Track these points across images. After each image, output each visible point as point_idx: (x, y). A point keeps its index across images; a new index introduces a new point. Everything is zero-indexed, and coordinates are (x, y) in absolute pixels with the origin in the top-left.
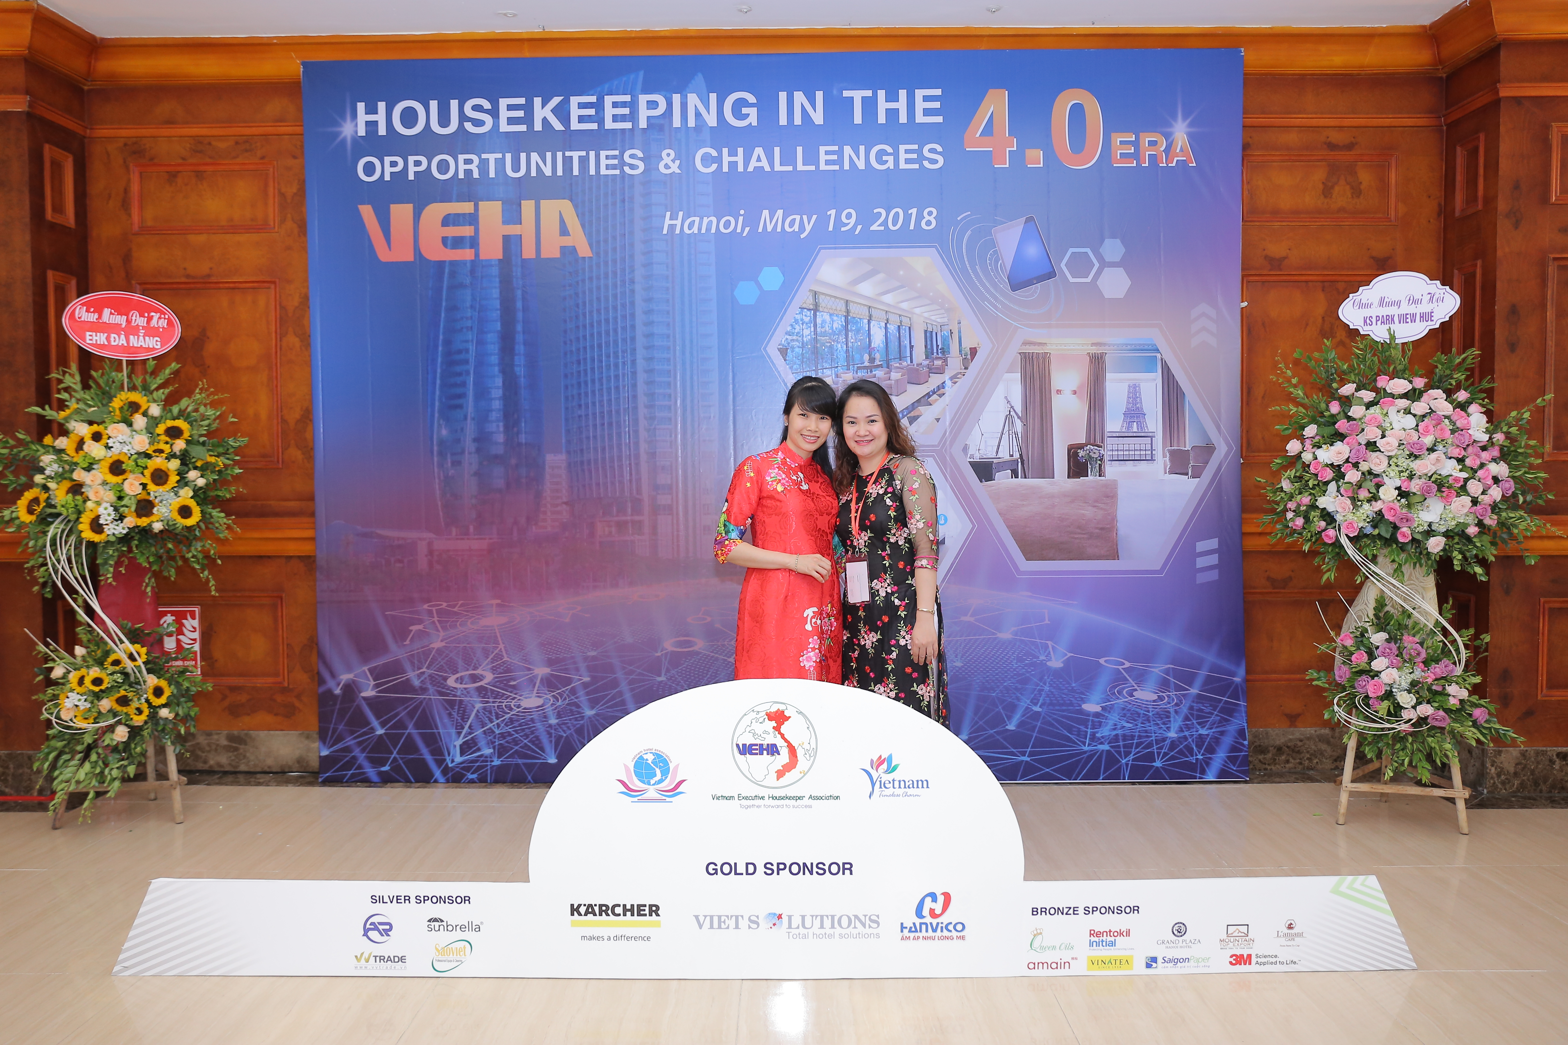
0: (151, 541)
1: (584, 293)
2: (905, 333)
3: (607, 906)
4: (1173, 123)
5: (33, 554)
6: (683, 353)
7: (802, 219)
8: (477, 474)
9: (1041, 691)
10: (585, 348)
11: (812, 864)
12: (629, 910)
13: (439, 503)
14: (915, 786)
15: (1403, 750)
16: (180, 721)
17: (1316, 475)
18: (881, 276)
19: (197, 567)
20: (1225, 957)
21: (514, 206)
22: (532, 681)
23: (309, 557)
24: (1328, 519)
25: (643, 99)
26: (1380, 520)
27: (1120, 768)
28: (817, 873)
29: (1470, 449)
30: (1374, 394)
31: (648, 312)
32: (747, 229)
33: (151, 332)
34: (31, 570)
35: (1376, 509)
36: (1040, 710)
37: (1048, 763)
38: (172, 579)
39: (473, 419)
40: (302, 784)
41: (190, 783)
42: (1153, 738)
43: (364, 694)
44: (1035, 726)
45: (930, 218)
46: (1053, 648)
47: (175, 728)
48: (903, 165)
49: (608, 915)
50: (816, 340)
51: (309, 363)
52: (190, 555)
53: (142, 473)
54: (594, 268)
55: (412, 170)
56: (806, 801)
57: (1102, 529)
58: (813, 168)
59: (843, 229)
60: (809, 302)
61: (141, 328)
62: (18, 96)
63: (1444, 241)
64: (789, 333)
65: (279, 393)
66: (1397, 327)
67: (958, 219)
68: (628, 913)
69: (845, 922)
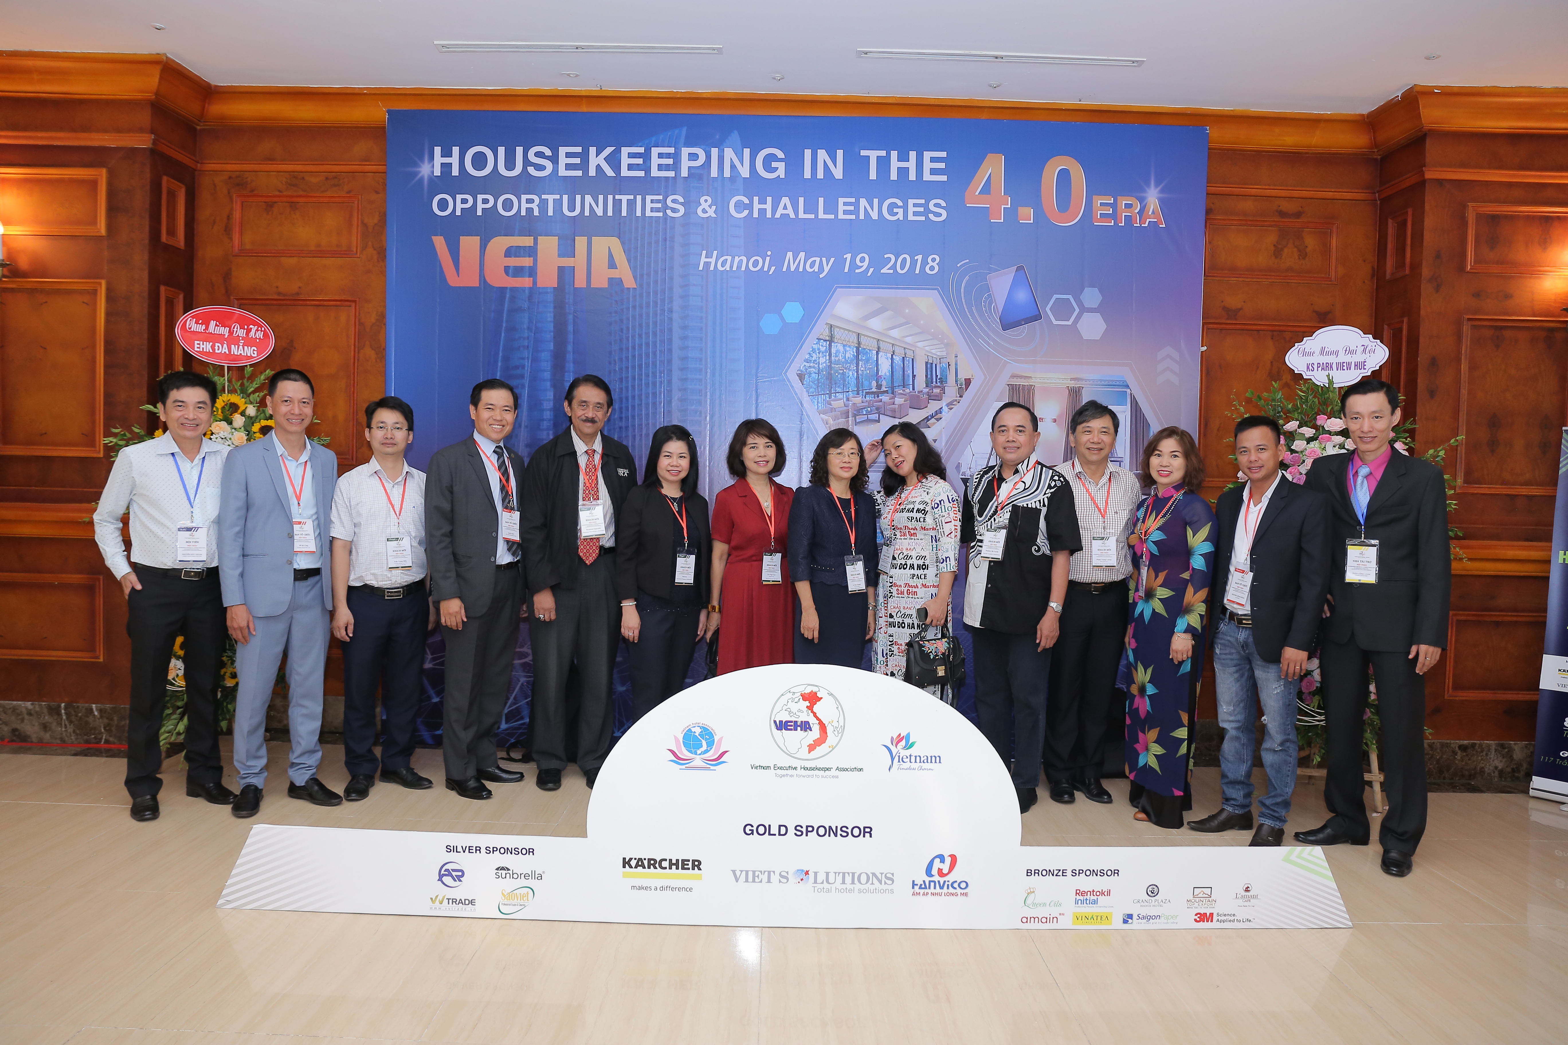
1: (628, 319)
2: (908, 364)
3: (655, 860)
4: (1147, 189)
6: (713, 374)
7: (821, 261)
10: (627, 368)
11: (836, 827)
12: (674, 864)
14: (929, 761)
18: (889, 313)
20: (1191, 915)
21: (569, 242)
25: (685, 151)
28: (841, 835)
30: (1314, 431)
31: (684, 338)
32: (773, 268)
33: (249, 342)
39: (526, 427)
45: (934, 264)
48: (911, 217)
49: (656, 868)
50: (830, 367)
51: (384, 373)
54: (638, 297)
55: (480, 206)
56: (833, 772)
58: (832, 217)
59: (857, 271)
60: (826, 334)
61: (241, 338)
62: (143, 135)
63: (1376, 300)
64: (807, 361)
65: (355, 399)
66: (1335, 373)
67: (958, 266)
68: (674, 867)
69: (864, 878)
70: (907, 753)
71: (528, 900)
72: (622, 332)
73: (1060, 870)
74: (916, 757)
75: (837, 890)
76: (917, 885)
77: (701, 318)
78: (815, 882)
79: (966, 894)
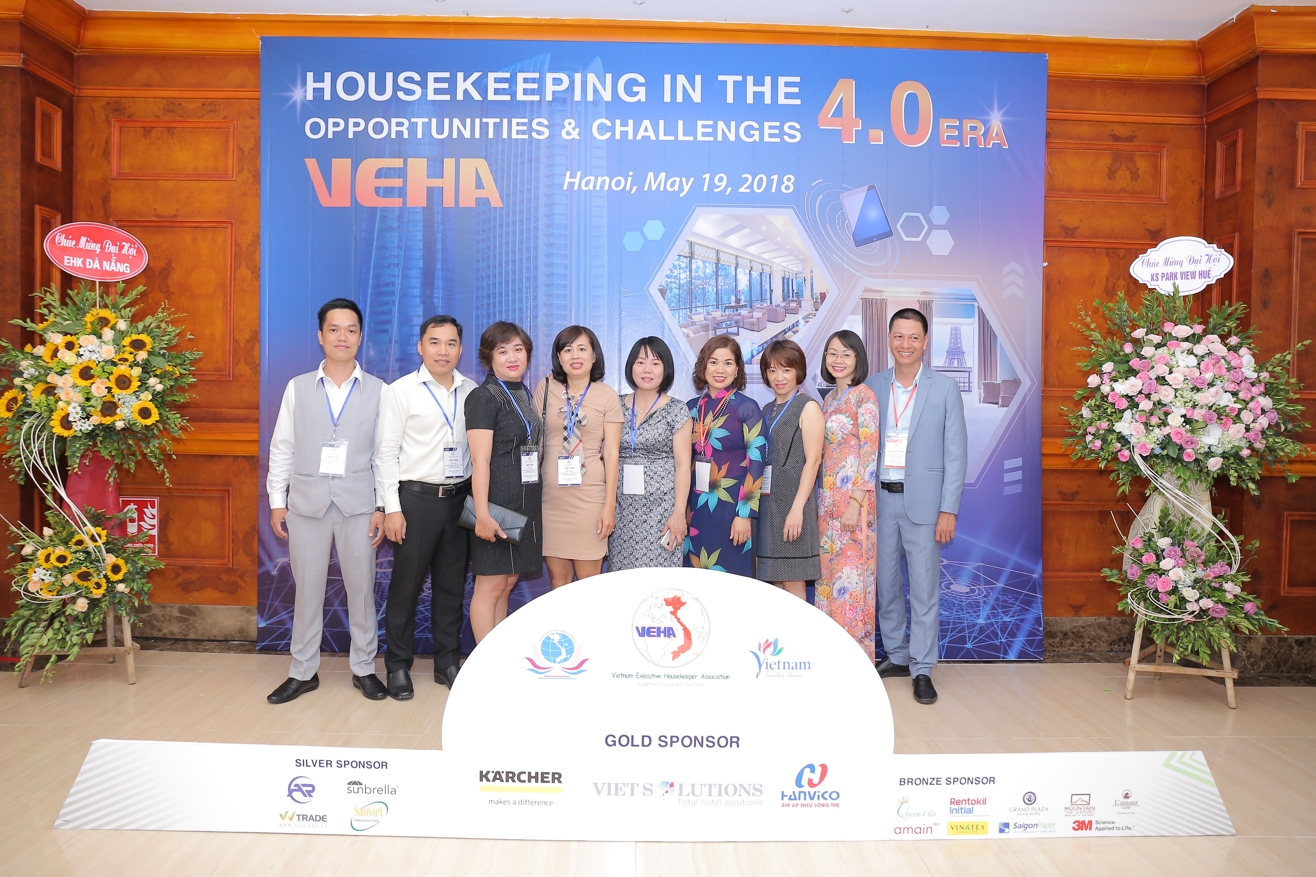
0: (114, 438)
1: (495, 237)
2: (766, 279)
3: (513, 773)
4: (990, 112)
5: (10, 447)
6: (578, 290)
7: (681, 182)
10: (494, 284)
11: (702, 737)
12: (533, 777)
14: (798, 667)
15: (1186, 637)
16: (134, 595)
17: (1113, 404)
18: (747, 230)
19: (153, 460)
20: (1069, 823)
21: (438, 164)
23: (253, 457)
24: (1123, 441)
25: (550, 77)
26: (1168, 442)
28: (707, 745)
29: (1243, 384)
30: (1161, 338)
31: (550, 255)
32: (635, 188)
33: (121, 258)
34: (8, 460)
35: (1165, 433)
38: (132, 471)
39: (397, 342)
40: (242, 652)
41: (143, 648)
42: (966, 624)
45: (789, 183)
47: (130, 601)
48: (767, 139)
49: (514, 781)
50: (690, 282)
51: (258, 292)
52: (148, 451)
53: (108, 378)
54: (504, 216)
55: (351, 129)
56: (698, 680)
58: (691, 138)
59: (716, 190)
60: (686, 251)
61: (113, 255)
62: (13, 54)
63: (1204, 218)
64: (668, 277)
65: (232, 317)
66: (1179, 282)
67: (813, 185)
68: (533, 780)
69: (731, 790)
70: (775, 659)
71: (381, 816)
72: (490, 250)
74: (783, 663)
76: (786, 796)
77: (566, 236)
78: (681, 794)
79: (837, 805)
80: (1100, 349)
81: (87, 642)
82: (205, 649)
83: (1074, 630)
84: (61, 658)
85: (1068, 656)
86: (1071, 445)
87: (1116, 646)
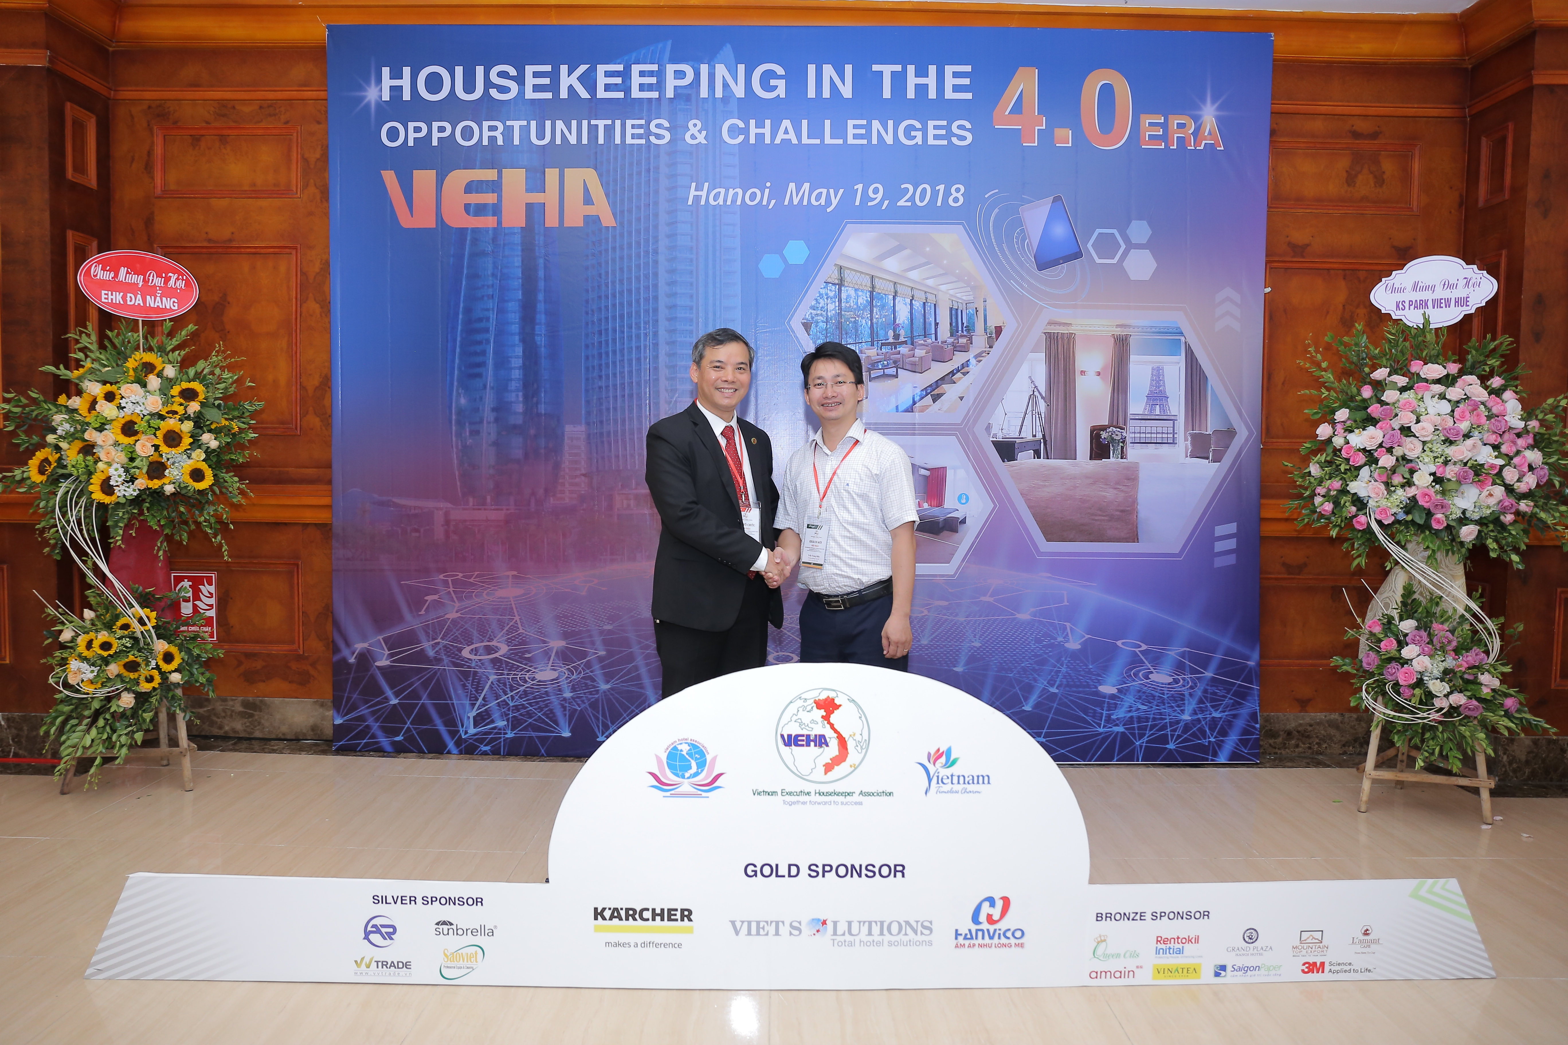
0: (163, 504)
1: (607, 263)
2: (930, 310)
3: (634, 910)
4: (1202, 106)
5: (44, 515)
7: (828, 192)
8: (496, 444)
9: (1058, 672)
10: (607, 318)
12: (658, 915)
13: (457, 473)
14: (976, 781)
15: (1433, 739)
16: (189, 687)
17: (1348, 460)
18: (907, 252)
19: (209, 531)
20: (1298, 965)
21: (538, 174)
22: (547, 654)
23: (326, 525)
24: (1359, 504)
25: (671, 69)
26: (1414, 506)
27: (1134, 749)
29: (1506, 436)
30: (1407, 380)
31: (671, 283)
32: (773, 202)
33: (168, 292)
34: (43, 531)
35: (1410, 495)
36: (1057, 691)
37: (1063, 744)
38: (185, 543)
39: (492, 388)
40: (316, 753)
41: (201, 749)
42: (1167, 721)
43: (378, 664)
44: (1051, 708)
45: (958, 194)
46: (1071, 629)
47: (185, 694)
48: (931, 141)
49: (635, 919)
50: (840, 314)
51: (328, 330)
52: (202, 519)
53: (155, 434)
54: (618, 237)
55: (436, 135)
56: (855, 798)
57: (1122, 511)
58: (840, 142)
59: (870, 204)
60: (835, 277)
61: (158, 288)
62: (38, 51)
63: (1464, 232)
64: (813, 308)
65: (298, 360)
66: (1431, 312)
67: (986, 196)
68: (658, 918)
69: (895, 928)
70: (948, 772)
71: (476, 962)
72: (601, 278)
73: (1137, 913)
74: (959, 777)
75: (862, 943)
76: (961, 935)
77: (691, 260)
78: (835, 933)
79: (1022, 945)
80: (1333, 393)
81: (136, 742)
82: (273, 750)
83: (1299, 729)
84: (107, 760)
85: (1292, 760)
86: (1296, 508)
87: (1351, 748)
